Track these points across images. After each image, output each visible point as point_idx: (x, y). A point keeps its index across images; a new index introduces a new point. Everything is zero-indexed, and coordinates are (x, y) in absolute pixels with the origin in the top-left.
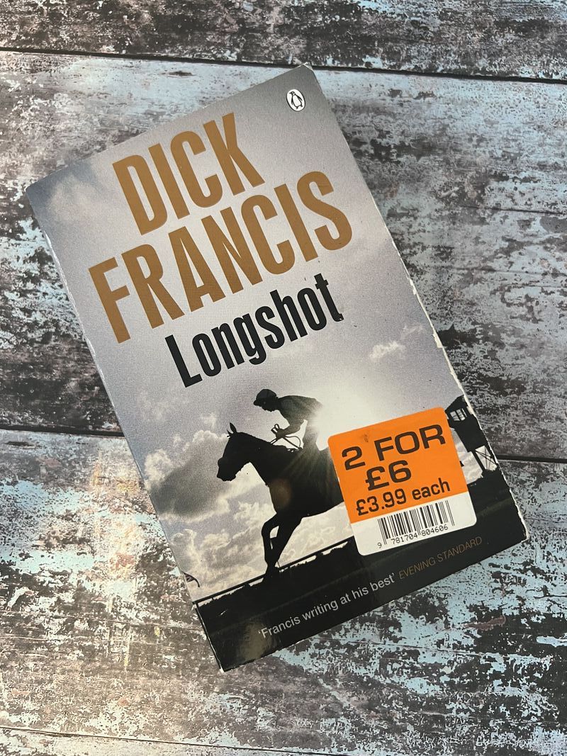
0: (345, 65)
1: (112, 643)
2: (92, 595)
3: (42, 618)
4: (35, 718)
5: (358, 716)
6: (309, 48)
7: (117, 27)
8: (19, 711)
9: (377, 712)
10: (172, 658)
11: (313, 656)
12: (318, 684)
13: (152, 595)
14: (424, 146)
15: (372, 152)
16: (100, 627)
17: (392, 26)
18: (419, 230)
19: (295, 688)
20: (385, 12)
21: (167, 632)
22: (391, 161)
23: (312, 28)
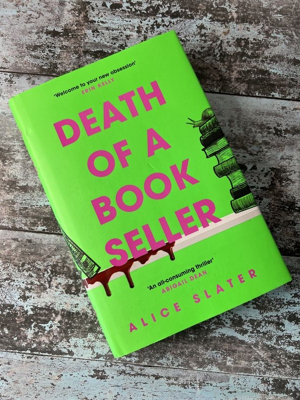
0: (263, 96)
4: (137, 359)
5: (267, 361)
6: (249, 88)
9: (275, 359)
11: (249, 336)
12: (251, 348)
14: (295, 131)
15: (274, 132)
17: (282, 80)
18: (293, 165)
19: (242, 349)
20: (280, 74)
22: (282, 136)
23: (250, 80)
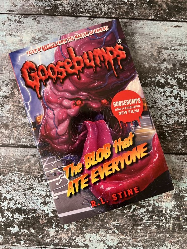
1: (166, 223)
2: (158, 207)
3: (142, 215)
7: (154, 10)
8: (135, 246)
10: (186, 227)
13: (178, 207)
16: (162, 218)
21: (184, 218)
